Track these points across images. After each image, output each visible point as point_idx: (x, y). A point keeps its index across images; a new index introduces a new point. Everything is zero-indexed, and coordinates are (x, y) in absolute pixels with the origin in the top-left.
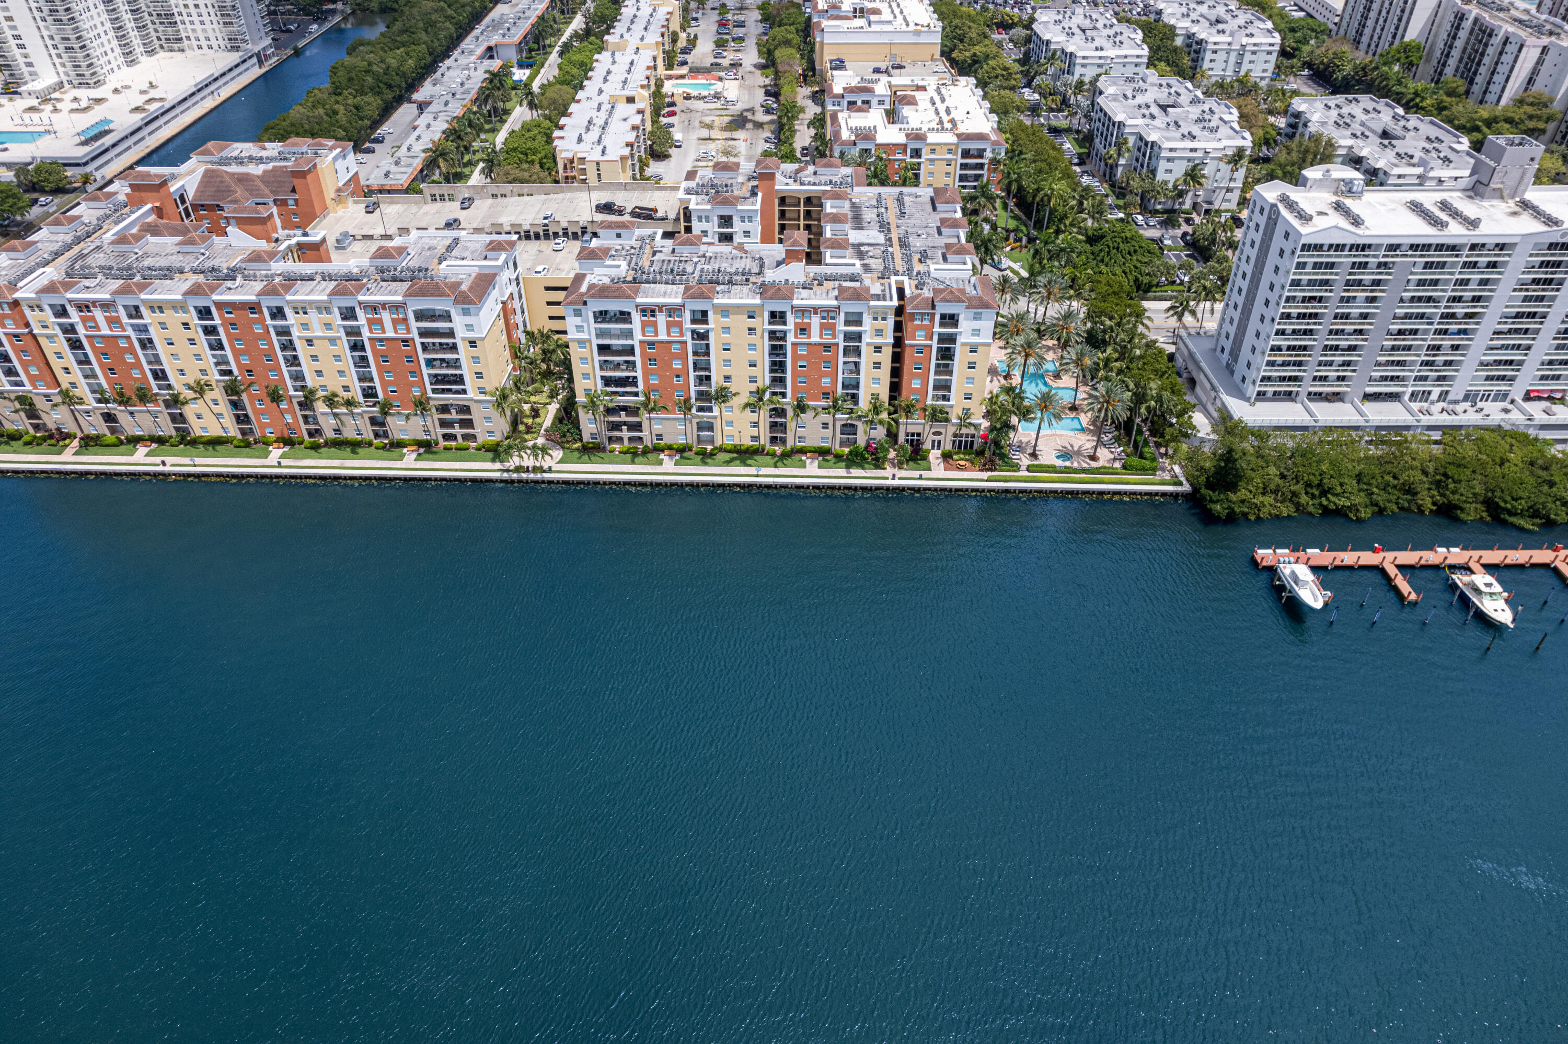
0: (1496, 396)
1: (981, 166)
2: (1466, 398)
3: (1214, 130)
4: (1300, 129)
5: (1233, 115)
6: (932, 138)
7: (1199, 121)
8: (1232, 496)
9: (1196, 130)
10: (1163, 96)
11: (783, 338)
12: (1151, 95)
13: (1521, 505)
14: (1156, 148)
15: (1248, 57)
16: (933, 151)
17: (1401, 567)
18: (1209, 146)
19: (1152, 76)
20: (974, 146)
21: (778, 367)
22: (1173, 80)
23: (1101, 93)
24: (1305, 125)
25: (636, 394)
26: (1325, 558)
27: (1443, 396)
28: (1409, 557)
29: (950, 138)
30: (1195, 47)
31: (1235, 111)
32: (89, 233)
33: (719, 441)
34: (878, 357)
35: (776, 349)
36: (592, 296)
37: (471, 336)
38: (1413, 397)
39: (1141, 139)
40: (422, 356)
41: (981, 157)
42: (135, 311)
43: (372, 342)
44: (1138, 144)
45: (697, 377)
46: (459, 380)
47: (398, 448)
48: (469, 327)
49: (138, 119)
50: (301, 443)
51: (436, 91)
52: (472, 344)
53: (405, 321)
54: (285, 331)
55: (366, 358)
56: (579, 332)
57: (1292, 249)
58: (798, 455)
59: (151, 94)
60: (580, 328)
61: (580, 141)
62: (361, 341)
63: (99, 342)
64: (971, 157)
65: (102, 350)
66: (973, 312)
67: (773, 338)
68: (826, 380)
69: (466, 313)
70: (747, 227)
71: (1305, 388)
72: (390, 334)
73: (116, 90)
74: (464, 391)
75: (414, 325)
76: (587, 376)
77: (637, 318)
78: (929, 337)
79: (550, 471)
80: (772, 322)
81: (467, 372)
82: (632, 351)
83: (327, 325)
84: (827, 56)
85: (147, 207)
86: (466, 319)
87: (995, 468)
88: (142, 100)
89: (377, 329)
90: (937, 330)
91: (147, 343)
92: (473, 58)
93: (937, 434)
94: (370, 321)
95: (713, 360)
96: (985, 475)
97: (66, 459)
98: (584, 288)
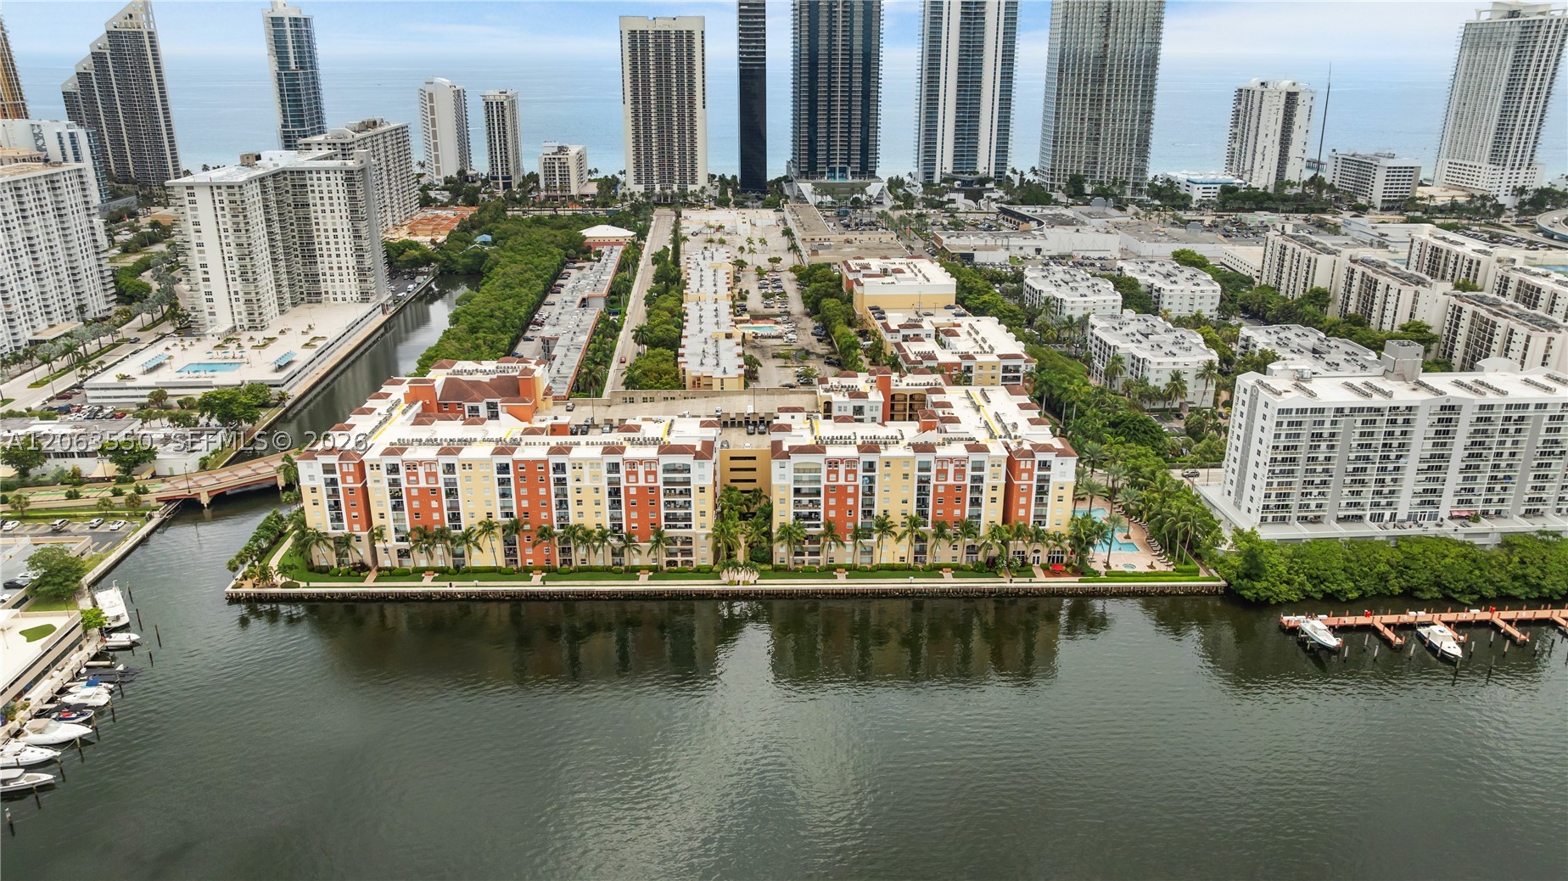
0: (1430, 515)
1: (1018, 378)
2: (1409, 519)
3: (1189, 350)
4: (1251, 349)
5: (1200, 339)
6: (980, 358)
7: (1175, 343)
8: (1258, 585)
9: (1175, 349)
10: (1142, 327)
11: (928, 482)
12: (1133, 328)
13: (1461, 585)
14: (1147, 363)
15: (1197, 300)
16: (981, 367)
17: (1388, 626)
18: (1188, 360)
19: (1129, 314)
20: (1011, 363)
21: (922, 502)
22: (1147, 316)
23: (1093, 327)
24: (1254, 346)
25: (818, 526)
26: (1334, 621)
27: (1393, 517)
28: (1392, 619)
29: (993, 358)
30: (1155, 293)
31: (1200, 336)
32: (386, 420)
33: (876, 561)
34: (994, 494)
35: (922, 489)
36: (794, 452)
37: (702, 483)
38: (1372, 518)
39: (1133, 357)
40: (663, 500)
41: (1018, 371)
42: (450, 468)
43: (627, 489)
44: (1131, 361)
45: (864, 512)
46: (688, 518)
47: (632, 572)
48: (702, 477)
49: (310, 353)
50: (555, 570)
51: (557, 330)
52: (702, 490)
53: (654, 473)
54: (561, 482)
55: (619, 502)
56: (782, 480)
57: (1272, 413)
58: (936, 570)
59: (312, 334)
60: (782, 476)
61: (702, 364)
62: (619, 489)
63: (415, 493)
64: (1010, 371)
65: (415, 498)
66: (1060, 459)
67: (920, 481)
68: (957, 512)
69: (701, 466)
70: (874, 414)
71: (1295, 513)
72: (642, 483)
73: (282, 332)
74: (690, 526)
75: (661, 476)
76: (783, 513)
77: (824, 468)
78: (1031, 478)
79: (755, 584)
80: (920, 470)
81: (694, 511)
82: (818, 493)
83: (595, 477)
84: (867, 305)
85: (420, 403)
86: (701, 471)
87: (1083, 574)
88: (307, 339)
89: (632, 478)
90: (1036, 472)
91: (452, 493)
92: (576, 306)
93: (1037, 551)
94: (628, 474)
95: (876, 498)
96: (1077, 579)
97: (370, 585)
98: (786, 448)
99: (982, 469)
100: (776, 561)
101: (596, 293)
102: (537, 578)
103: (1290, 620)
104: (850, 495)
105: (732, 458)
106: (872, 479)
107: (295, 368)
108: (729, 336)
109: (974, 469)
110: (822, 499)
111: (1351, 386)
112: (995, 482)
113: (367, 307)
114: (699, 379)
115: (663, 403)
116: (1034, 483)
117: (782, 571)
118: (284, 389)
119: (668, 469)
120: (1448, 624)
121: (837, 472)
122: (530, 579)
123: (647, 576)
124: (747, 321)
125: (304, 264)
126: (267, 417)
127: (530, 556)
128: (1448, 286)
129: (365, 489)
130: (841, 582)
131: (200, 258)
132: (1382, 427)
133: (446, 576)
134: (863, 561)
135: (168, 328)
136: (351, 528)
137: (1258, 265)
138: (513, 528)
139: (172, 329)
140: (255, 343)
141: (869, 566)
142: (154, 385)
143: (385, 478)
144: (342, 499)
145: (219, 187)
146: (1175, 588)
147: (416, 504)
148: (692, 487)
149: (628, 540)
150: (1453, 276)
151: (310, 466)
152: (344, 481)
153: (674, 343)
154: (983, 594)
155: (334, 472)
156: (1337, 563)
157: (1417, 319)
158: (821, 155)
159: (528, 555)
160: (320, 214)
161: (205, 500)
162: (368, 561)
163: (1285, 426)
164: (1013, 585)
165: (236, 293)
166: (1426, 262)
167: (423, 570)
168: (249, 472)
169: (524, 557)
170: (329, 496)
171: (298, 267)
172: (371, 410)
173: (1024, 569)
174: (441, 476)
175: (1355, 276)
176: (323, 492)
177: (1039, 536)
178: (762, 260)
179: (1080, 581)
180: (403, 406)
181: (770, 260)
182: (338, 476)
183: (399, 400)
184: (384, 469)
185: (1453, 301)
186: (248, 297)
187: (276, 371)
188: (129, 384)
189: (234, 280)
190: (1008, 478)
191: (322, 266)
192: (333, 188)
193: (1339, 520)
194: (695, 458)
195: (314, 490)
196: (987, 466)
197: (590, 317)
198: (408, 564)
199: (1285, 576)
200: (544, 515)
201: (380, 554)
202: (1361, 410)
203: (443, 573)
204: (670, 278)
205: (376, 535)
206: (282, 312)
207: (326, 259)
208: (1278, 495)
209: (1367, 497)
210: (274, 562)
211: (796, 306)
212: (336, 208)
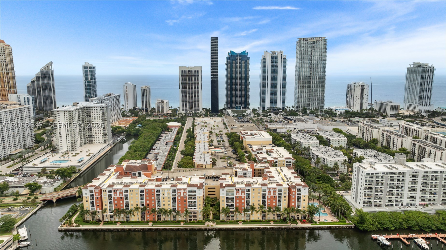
0: (413, 204)
1: (290, 165)
2: (407, 205)
3: (339, 156)
4: (357, 156)
5: (342, 153)
6: (279, 159)
7: (335, 154)
8: (364, 226)
9: (335, 156)
10: (325, 150)
11: (265, 195)
12: (323, 150)
13: (425, 226)
14: (327, 160)
15: (340, 142)
16: (280, 161)
17: (404, 238)
18: (339, 159)
19: (321, 146)
20: (288, 160)
22: (326, 147)
23: (311, 150)
26: (388, 237)
27: (402, 205)
28: (405, 236)
29: (283, 159)
30: (328, 140)
32: (109, 177)
33: (251, 219)
34: (285, 199)
35: (264, 197)
36: (227, 186)
37: (199, 196)
38: (396, 205)
39: (323, 158)
40: (188, 200)
41: (290, 162)
42: (126, 191)
43: (178, 197)
44: (323, 159)
45: (247, 204)
46: (195, 206)
47: (179, 222)
48: (200, 194)
49: (88, 158)
50: (156, 222)
51: (159, 151)
52: (200, 197)
53: (186, 193)
54: (158, 195)
55: (175, 201)
56: (223, 194)
57: (364, 174)
58: (268, 222)
59: (89, 152)
60: (223, 193)
61: (200, 161)
62: (175, 197)
63: (116, 198)
64: (288, 162)
65: (116, 200)
66: (304, 188)
67: (263, 195)
68: (274, 204)
69: (199, 190)
70: (249, 175)
71: (373, 204)
72: (182, 195)
73: (81, 152)
74: (196, 209)
75: (188, 193)
76: (223, 205)
77: (235, 191)
78: (295, 194)
79: (215, 226)
80: (263, 191)
81: (197, 204)
82: (233, 199)
83: (169, 194)
84: (247, 144)
85: (119, 172)
86: (199, 192)
87: (312, 223)
88: (88, 154)
89: (179, 194)
90: (297, 192)
91: (127, 198)
92: (164, 144)
93: (298, 216)
94: (178, 193)
95: (250, 200)
96: (310, 224)
97: (101, 226)
98: (224, 185)
99: (281, 191)
100: (221, 219)
101: (170, 141)
102: (150, 224)
103: (374, 236)
104: (243, 199)
105: (208, 188)
106: (249, 194)
107: (84, 162)
108: (208, 153)
109: (279, 191)
110: (235, 200)
111: (386, 166)
112: (285, 195)
113: (106, 145)
114: (199, 165)
115: (189, 172)
116: (297, 195)
117: (223, 222)
118: (80, 168)
119: (190, 191)
120: (423, 238)
121: (239, 192)
122: (148, 224)
123: (183, 224)
124: (213, 148)
125: (89, 133)
126: (74, 176)
127: (148, 218)
128: (411, 138)
129: (101, 197)
130: (240, 226)
131: (60, 131)
132: (396, 178)
133: (124, 223)
134: (247, 219)
135: (48, 150)
136: (97, 209)
137: (357, 132)
138: (144, 209)
139: (50, 151)
140: (73, 155)
141: (249, 221)
142: (43, 167)
143: (107, 194)
144: (94, 200)
145: (66, 112)
146: (339, 227)
147: (116, 202)
148: (197, 197)
149: (178, 213)
150: (412, 135)
151: (86, 191)
152: (95, 195)
153: (192, 155)
154: (283, 229)
155: (93, 192)
156: (387, 219)
157: (403, 147)
158: (234, 103)
159: (148, 217)
160: (94, 119)
161: (55, 200)
162: (101, 219)
163: (368, 178)
164: (291, 226)
165: (69, 141)
166: (404, 131)
167: (117, 222)
168: (68, 192)
169: (147, 218)
170: (91, 199)
171: (87, 133)
172: (105, 174)
173: (294, 221)
174: (124, 193)
175: (385, 135)
176: (89, 198)
177: (298, 211)
178: (217, 131)
179: (311, 225)
180: (114, 173)
181: (219, 131)
182: (94, 193)
183: (113, 171)
184: (107, 191)
185: (413, 142)
186: (72, 142)
187: (78, 163)
188: (36, 166)
189: (68, 137)
190: (289, 194)
191: (94, 133)
192: (98, 112)
193: (386, 206)
194: (198, 188)
195: (87, 198)
196: (283, 190)
197: (169, 147)
198: (113, 220)
199: (372, 223)
200: (153, 205)
201: (105, 217)
202: (390, 173)
203: (123, 223)
204: (191, 136)
205: (104, 211)
206: (81, 146)
207: (95, 131)
208: (368, 198)
209: (394, 199)
210: (73, 219)
211: (227, 144)
212: (98, 117)
